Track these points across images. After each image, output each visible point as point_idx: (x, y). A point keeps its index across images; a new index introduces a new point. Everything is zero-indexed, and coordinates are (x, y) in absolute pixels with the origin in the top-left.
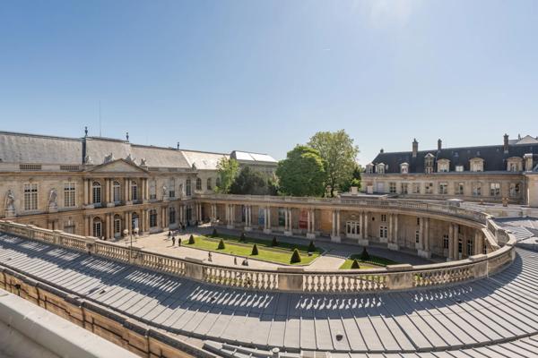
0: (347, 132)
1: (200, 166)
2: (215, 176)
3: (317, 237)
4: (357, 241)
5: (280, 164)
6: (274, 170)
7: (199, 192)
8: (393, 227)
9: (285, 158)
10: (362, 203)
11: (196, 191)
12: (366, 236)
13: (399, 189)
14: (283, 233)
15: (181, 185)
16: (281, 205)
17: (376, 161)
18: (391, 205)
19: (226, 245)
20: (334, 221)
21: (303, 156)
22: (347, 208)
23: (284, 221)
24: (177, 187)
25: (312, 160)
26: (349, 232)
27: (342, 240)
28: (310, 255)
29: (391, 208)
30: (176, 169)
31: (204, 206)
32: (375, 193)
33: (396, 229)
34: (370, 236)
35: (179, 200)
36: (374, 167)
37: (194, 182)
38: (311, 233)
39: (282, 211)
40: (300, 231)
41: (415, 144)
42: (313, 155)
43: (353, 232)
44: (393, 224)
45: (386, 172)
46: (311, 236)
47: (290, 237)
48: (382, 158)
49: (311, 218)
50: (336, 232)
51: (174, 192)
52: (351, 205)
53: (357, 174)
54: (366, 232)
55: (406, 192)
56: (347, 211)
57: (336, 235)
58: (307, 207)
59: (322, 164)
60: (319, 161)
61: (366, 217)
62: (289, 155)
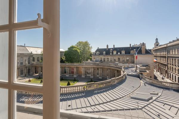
0: (88, 42)
1: (34, 52)
2: (40, 56)
3: (77, 76)
4: (90, 77)
5: (65, 52)
6: (64, 54)
7: (34, 62)
9: (67, 50)
10: (91, 65)
11: (32, 62)
12: (93, 75)
13: (103, 60)
14: (66, 76)
15: (26, 60)
16: (65, 66)
17: (96, 51)
18: (100, 65)
20: (83, 71)
21: (73, 49)
22: (87, 66)
23: (66, 71)
24: (24, 61)
25: (76, 51)
26: (88, 74)
27: (85, 77)
28: (74, 82)
30: (23, 54)
31: (36, 68)
32: (96, 61)
33: (101, 72)
34: (94, 75)
35: (25, 65)
36: (96, 53)
37: (32, 58)
38: (75, 75)
39: (65, 68)
40: (72, 75)
41: (107, 46)
42: (77, 49)
44: (100, 71)
45: (99, 54)
46: (75, 76)
47: (68, 77)
48: (98, 50)
49: (75, 70)
50: (83, 74)
51: (22, 63)
52: (88, 65)
54: (92, 74)
55: (105, 61)
56: (87, 67)
57: (83, 75)
58: (74, 66)
59: (80, 52)
60: (79, 51)
61: (92, 69)
62: (68, 49)
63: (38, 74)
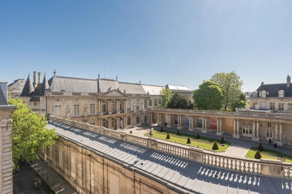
0: (236, 73)
1: (151, 93)
2: (158, 98)
3: (223, 134)
4: (251, 138)
5: (195, 91)
6: (192, 95)
7: (151, 107)
8: (279, 132)
10: (255, 115)
11: (149, 107)
12: (257, 136)
13: (276, 107)
14: (201, 131)
15: (142, 103)
16: (200, 115)
17: (260, 89)
19: (171, 137)
20: (235, 126)
21: (210, 87)
22: (244, 118)
23: (202, 124)
24: (140, 104)
25: (216, 89)
26: (244, 132)
27: (240, 137)
28: (223, 146)
29: (277, 119)
30: (139, 95)
31: (154, 114)
32: (260, 109)
33: (281, 132)
34: (260, 135)
35: (141, 111)
36: (258, 94)
37: (148, 101)
38: (219, 132)
39: (199, 119)
40: (211, 130)
41: (289, 78)
42: (216, 86)
43: (247, 133)
45: (267, 96)
46: (219, 134)
47: (205, 134)
48: (263, 87)
49: (219, 124)
50: (236, 132)
52: (247, 117)
53: (242, 97)
54: (257, 133)
55: (283, 109)
56: (242, 120)
57: (236, 134)
59: (221, 92)
60: (219, 89)
62: (200, 86)
63: (156, 124)
